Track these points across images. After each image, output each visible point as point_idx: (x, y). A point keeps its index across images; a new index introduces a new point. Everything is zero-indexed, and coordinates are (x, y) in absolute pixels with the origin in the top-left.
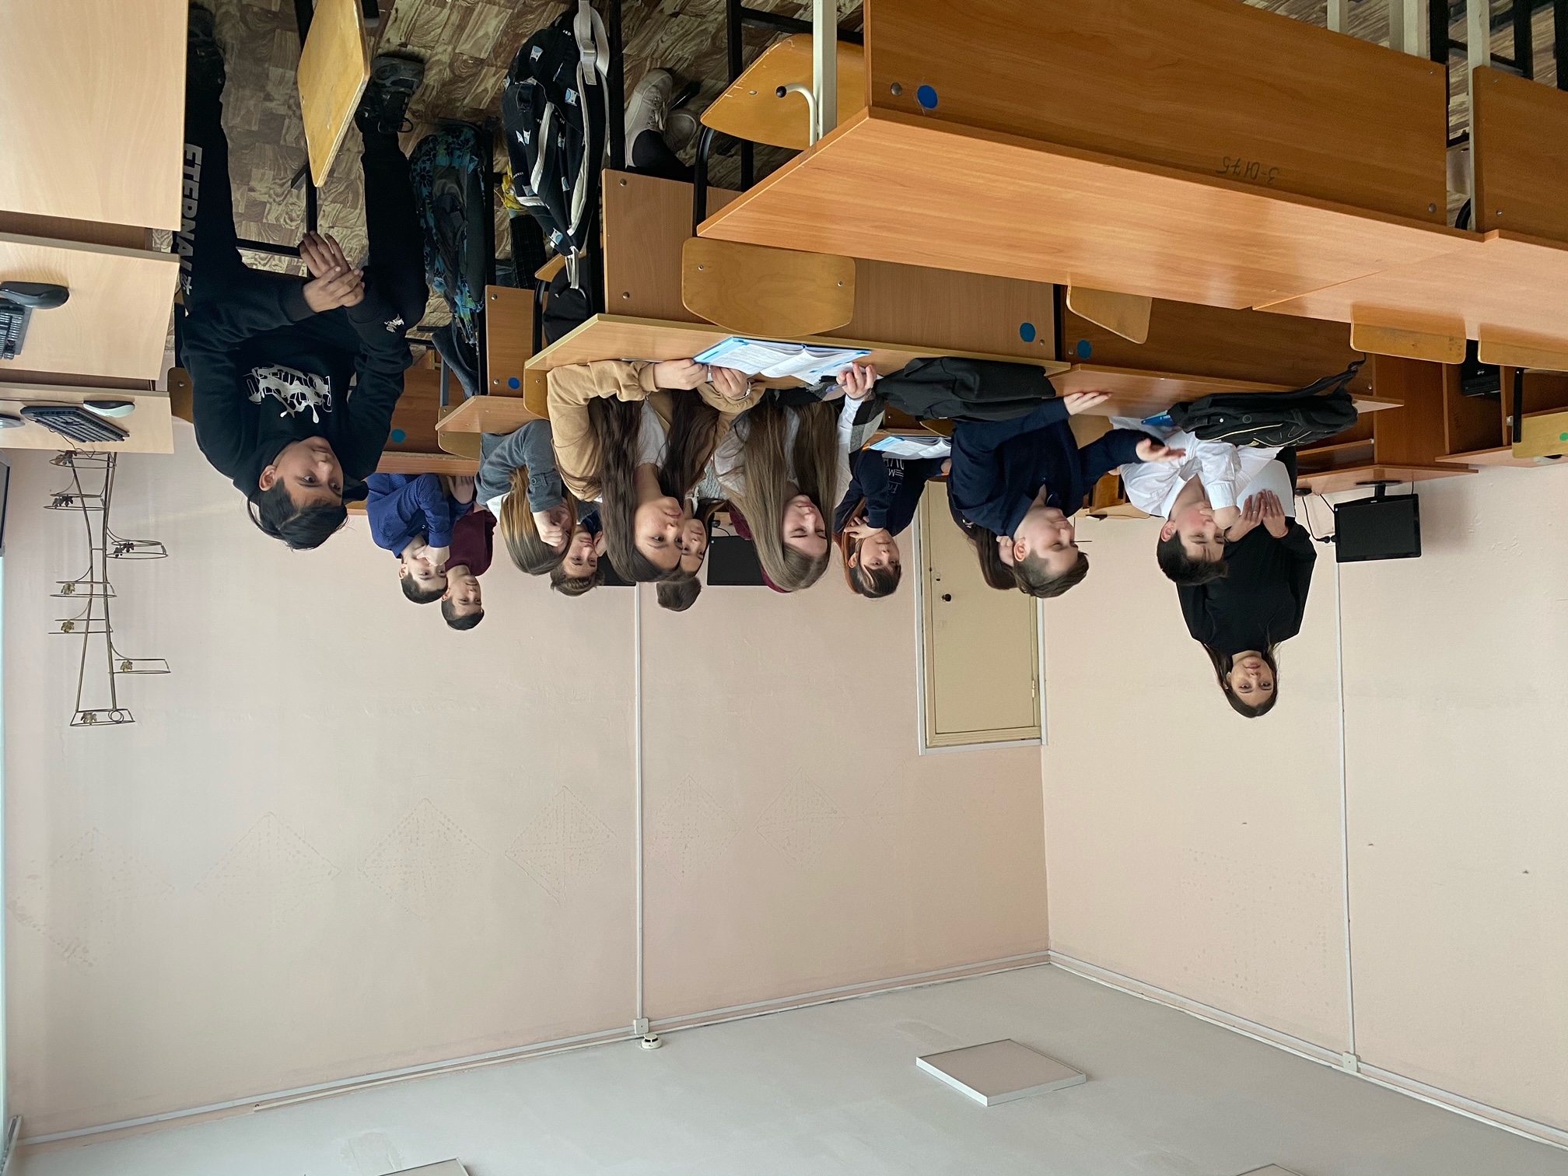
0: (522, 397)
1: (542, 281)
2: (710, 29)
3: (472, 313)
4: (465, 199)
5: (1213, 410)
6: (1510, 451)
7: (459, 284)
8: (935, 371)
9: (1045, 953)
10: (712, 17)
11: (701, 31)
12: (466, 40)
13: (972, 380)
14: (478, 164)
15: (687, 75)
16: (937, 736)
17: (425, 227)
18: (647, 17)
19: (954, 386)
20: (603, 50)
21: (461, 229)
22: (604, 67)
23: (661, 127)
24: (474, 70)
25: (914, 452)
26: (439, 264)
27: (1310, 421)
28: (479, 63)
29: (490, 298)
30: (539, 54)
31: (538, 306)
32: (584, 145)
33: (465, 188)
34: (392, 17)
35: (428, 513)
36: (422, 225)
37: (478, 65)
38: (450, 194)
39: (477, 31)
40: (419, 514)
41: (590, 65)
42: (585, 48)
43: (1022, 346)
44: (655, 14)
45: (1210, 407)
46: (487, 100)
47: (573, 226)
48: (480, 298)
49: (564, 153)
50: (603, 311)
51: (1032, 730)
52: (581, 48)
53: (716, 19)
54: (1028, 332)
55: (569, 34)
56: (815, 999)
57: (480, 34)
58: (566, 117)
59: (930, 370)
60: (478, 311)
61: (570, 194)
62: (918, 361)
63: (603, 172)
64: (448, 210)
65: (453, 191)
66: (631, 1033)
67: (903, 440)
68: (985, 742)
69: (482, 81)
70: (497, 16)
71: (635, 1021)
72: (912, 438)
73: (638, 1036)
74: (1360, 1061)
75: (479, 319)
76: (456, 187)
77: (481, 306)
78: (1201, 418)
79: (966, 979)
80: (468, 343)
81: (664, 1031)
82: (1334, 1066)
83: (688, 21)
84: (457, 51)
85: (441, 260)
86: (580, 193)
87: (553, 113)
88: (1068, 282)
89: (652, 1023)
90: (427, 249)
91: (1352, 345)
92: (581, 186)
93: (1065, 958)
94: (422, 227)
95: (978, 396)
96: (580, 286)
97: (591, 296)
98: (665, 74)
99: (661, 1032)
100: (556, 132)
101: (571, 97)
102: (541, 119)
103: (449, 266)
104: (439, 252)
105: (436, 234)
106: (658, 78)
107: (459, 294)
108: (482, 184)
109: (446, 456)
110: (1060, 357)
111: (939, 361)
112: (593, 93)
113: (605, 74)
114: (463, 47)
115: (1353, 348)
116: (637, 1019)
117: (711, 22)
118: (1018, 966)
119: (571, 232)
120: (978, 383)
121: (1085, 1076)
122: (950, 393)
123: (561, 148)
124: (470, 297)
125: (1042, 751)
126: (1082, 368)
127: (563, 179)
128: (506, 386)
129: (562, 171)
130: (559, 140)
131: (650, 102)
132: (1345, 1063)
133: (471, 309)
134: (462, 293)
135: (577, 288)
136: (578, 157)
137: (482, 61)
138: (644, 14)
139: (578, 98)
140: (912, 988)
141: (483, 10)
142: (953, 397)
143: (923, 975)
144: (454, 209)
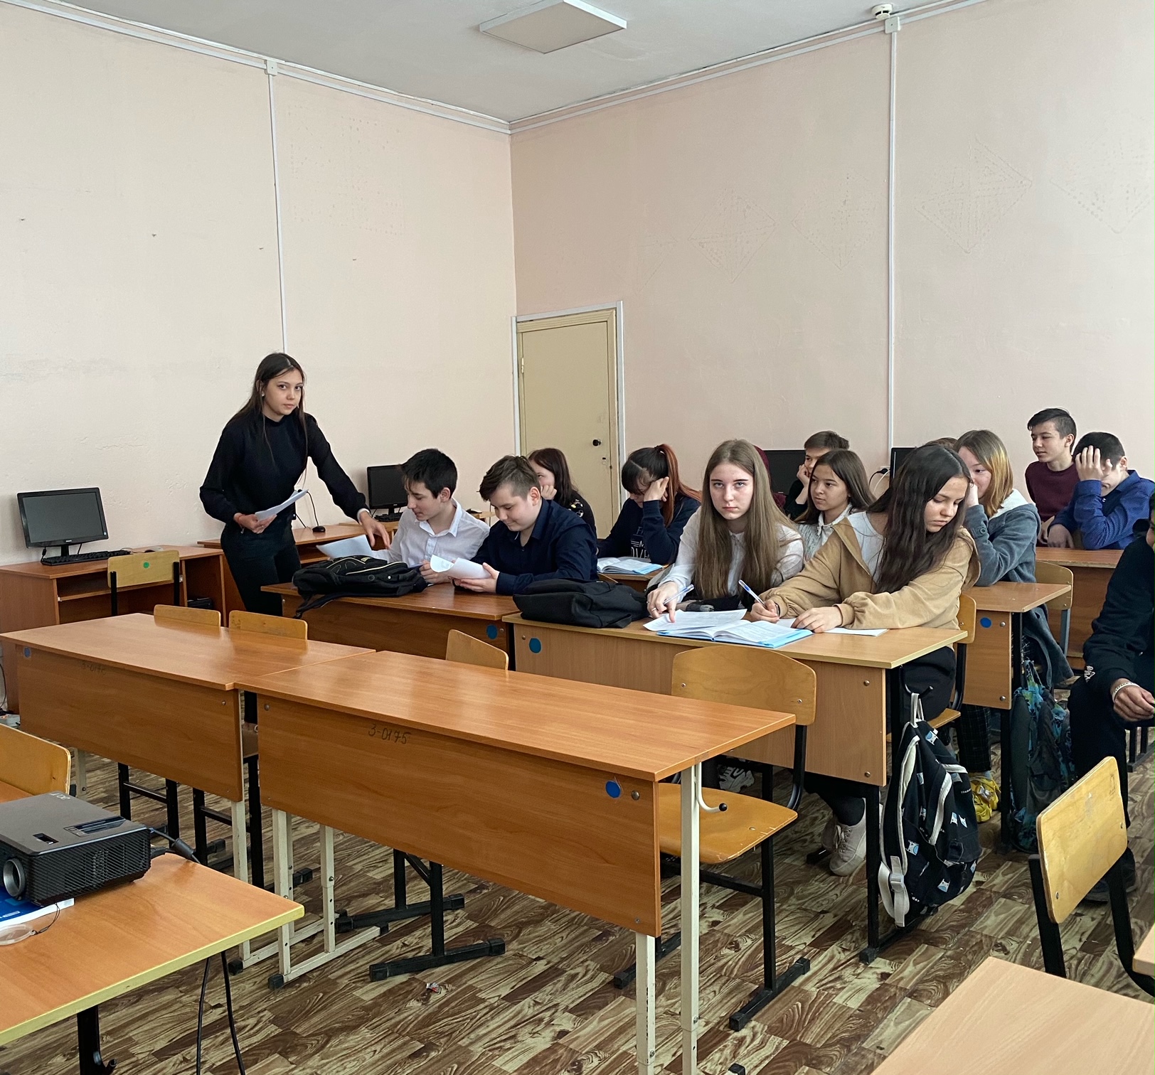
0: (977, 610)
1: (955, 709)
2: (794, 900)
3: (1026, 687)
4: (1029, 785)
5: (396, 585)
6: (181, 556)
7: (1037, 713)
8: (609, 618)
9: (514, 131)
10: (793, 907)
11: (802, 899)
12: (1017, 913)
13: (577, 609)
14: (1016, 813)
15: (817, 870)
16: (606, 319)
17: (1070, 764)
18: (847, 913)
19: (592, 606)
20: (884, 883)
21: (1034, 759)
22: (883, 869)
23: (839, 828)
24: (1013, 891)
25: (624, 562)
26: (1057, 731)
27: (327, 575)
28: (1007, 895)
29: (1007, 696)
30: (941, 884)
31: (960, 689)
32: (902, 808)
33: (1028, 795)
34: (1086, 935)
35: (1098, 512)
36: (1073, 766)
37: (1008, 894)
38: (1043, 791)
39: (1005, 919)
40: (1106, 512)
41: (895, 871)
42: (900, 885)
43: (538, 635)
44: (841, 914)
45: (398, 587)
46: (1004, 868)
47: (914, 743)
48: (1017, 700)
49: (921, 805)
50: (888, 671)
51: (524, 329)
52: (903, 885)
53: (789, 906)
54: (535, 646)
55: (913, 898)
56: (721, 69)
57: (1002, 916)
58: (918, 831)
59: (610, 619)
60: (1020, 688)
61: (917, 769)
62: (620, 626)
63: (885, 784)
64: (1046, 777)
65: (1041, 792)
66: (903, 17)
67: (633, 571)
68: (564, 316)
69: (1007, 882)
70: (986, 927)
71: (899, 29)
72: (627, 573)
73: (896, 15)
74: (265, 70)
75: (1018, 681)
76: (1037, 796)
77: (1017, 692)
78: (404, 580)
79: (582, 101)
80: (1031, 660)
81: (869, 22)
82: (283, 62)
83: (812, 907)
84: (1027, 906)
85: (1055, 733)
86: (907, 770)
87: (930, 836)
88: (507, 672)
89: (882, 29)
90: (1068, 744)
91: (306, 625)
92: (906, 775)
93: (498, 129)
94: (1073, 763)
95: (572, 597)
96: (910, 695)
97: (901, 687)
98: (837, 871)
99: (872, 22)
100: (928, 820)
101: (914, 848)
102: (940, 832)
103: (1047, 729)
104: (1057, 741)
105: (1059, 756)
106: (843, 868)
107: (1038, 703)
108: (1012, 798)
109: (1068, 564)
110: (510, 627)
111: (604, 624)
112: (893, 849)
113: (882, 864)
114: (1021, 908)
115: (305, 623)
116: (897, 31)
117: (794, 904)
118: (537, 118)
119: (916, 738)
120: (573, 606)
121: (481, 30)
122: (594, 601)
123: (923, 808)
124: (1028, 701)
125: (516, 312)
126: (493, 617)
127: (923, 783)
128: (993, 620)
129: (924, 790)
130: (925, 814)
131: (849, 848)
132: (275, 67)
133: (1027, 690)
134: (1035, 704)
135: (913, 694)
136: (909, 800)
137: (1005, 896)
138: (851, 915)
139: (907, 846)
140: (630, 88)
141: (998, 932)
142: (592, 597)
143: (621, 101)
144: (1041, 777)
